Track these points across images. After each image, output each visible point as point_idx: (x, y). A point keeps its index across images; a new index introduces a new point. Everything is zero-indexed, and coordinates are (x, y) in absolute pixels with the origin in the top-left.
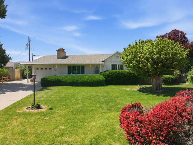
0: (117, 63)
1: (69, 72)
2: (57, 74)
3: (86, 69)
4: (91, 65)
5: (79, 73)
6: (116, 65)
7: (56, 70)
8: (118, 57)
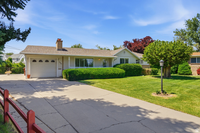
0: (124, 58)
1: (77, 65)
2: (69, 67)
7: (62, 63)
8: (125, 52)
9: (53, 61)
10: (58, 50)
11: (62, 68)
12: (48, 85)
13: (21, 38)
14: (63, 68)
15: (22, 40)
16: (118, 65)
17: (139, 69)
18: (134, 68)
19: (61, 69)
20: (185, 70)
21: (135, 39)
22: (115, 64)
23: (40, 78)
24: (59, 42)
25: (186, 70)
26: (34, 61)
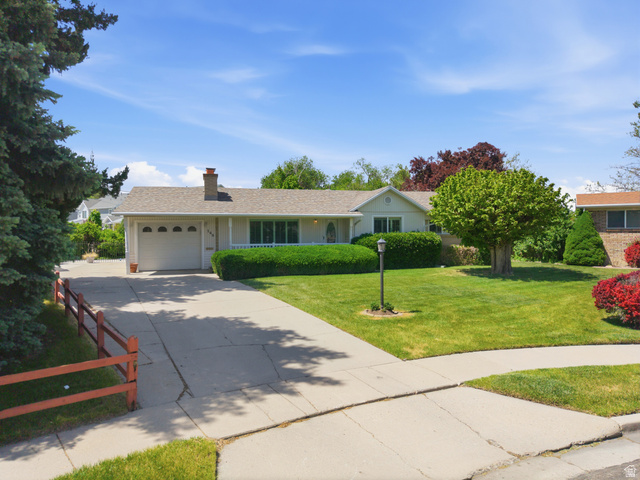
0: (388, 216)
1: (255, 238)
2: (231, 244)
3: (301, 231)
4: (315, 218)
5: (281, 240)
6: (385, 220)
7: (214, 232)
8: (388, 200)
9: (192, 229)
10: (208, 198)
11: (214, 246)
12: (166, 289)
13: (111, 189)
14: (217, 246)
15: (112, 193)
16: (366, 235)
17: (429, 247)
18: (414, 244)
19: (212, 249)
20: (583, 249)
21: (444, 152)
22: (358, 235)
23: (159, 272)
24: (210, 176)
25: (585, 251)
26: (147, 229)
